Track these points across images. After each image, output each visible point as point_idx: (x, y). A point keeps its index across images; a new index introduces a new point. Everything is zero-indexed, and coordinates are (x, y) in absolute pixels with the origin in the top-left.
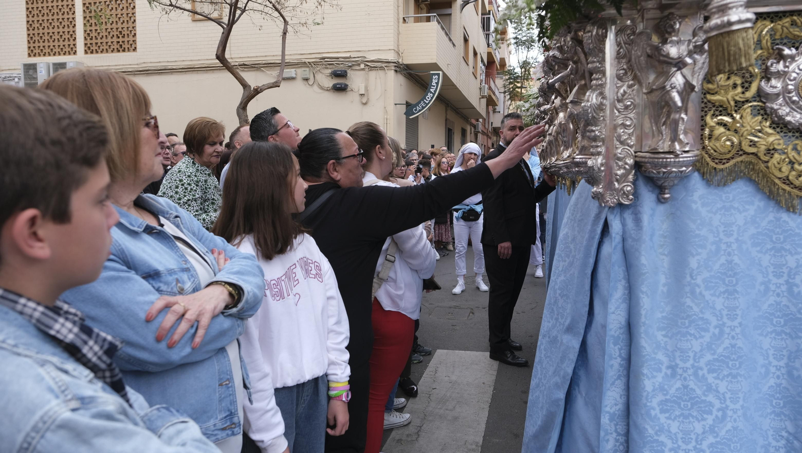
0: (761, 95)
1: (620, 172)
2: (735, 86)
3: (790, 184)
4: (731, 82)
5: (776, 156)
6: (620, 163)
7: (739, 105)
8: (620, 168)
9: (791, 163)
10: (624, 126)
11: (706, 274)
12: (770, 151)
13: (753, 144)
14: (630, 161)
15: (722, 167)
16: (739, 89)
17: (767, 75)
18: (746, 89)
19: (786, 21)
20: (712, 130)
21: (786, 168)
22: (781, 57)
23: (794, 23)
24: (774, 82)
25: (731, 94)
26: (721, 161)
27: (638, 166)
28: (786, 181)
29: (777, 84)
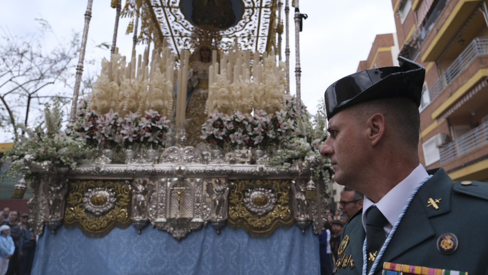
0: (82, 202)
1: (39, 224)
2: (75, 199)
3: (89, 229)
4: (74, 198)
5: (85, 220)
6: (39, 221)
7: (76, 205)
8: (39, 223)
9: (89, 222)
10: (42, 209)
11: (63, 257)
12: (83, 219)
13: (78, 216)
14: (42, 221)
15: (70, 223)
16: (76, 200)
17: (83, 196)
18: (78, 200)
19: (90, 182)
20: (67, 211)
21: (87, 224)
22: (87, 191)
23: (91, 183)
24: (85, 198)
25: (74, 201)
26: (70, 221)
27: (44, 223)
28: (87, 227)
29: (86, 200)
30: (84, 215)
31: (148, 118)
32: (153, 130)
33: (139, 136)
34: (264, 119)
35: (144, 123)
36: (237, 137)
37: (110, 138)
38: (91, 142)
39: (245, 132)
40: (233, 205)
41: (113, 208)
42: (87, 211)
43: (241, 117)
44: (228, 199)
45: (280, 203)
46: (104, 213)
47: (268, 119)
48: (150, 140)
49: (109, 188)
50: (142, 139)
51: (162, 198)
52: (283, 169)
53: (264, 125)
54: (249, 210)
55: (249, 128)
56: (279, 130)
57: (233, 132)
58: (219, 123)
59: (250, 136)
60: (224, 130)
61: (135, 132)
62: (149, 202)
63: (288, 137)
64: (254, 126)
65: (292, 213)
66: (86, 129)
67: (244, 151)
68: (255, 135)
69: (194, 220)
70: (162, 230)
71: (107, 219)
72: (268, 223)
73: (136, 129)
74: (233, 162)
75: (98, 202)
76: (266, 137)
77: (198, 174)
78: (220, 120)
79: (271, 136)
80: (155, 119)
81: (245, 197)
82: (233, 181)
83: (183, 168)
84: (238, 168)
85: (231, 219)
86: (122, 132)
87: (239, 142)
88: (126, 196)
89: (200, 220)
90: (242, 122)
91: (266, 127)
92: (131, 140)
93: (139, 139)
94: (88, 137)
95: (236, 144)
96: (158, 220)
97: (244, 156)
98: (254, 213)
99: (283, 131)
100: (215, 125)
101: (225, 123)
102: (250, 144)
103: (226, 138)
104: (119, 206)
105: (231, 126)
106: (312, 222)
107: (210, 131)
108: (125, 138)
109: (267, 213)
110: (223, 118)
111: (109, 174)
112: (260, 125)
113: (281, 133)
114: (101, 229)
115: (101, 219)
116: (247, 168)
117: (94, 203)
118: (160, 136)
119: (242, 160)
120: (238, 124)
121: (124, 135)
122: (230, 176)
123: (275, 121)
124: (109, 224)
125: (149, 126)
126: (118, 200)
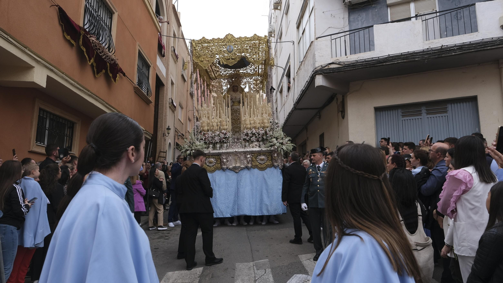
30: (207, 167)
31: (223, 133)
32: (225, 138)
33: (221, 140)
34: (262, 132)
35: (222, 136)
36: (253, 138)
37: (211, 141)
38: (205, 143)
39: (256, 137)
40: (253, 161)
41: (216, 164)
42: (207, 165)
43: (254, 131)
44: (252, 159)
45: (268, 160)
46: (213, 166)
47: (263, 132)
48: (225, 141)
49: (213, 158)
50: (222, 141)
51: (231, 160)
52: (269, 149)
53: (262, 134)
54: (259, 163)
55: (257, 135)
56: (267, 136)
57: (252, 137)
58: (247, 134)
59: (258, 138)
60: (249, 136)
61: (219, 139)
62: (227, 161)
63: (271, 138)
64: (259, 135)
65: (272, 163)
66: (204, 139)
67: (256, 143)
68: (259, 138)
69: (241, 167)
70: (231, 170)
71: (214, 168)
72: (264, 166)
73: (220, 138)
74: (253, 147)
75: (210, 163)
76: (263, 138)
77: (242, 152)
78: (247, 133)
79: (265, 138)
80: (225, 134)
81: (257, 158)
82: (253, 153)
83: (237, 150)
84: (254, 149)
85: (253, 166)
86: (215, 139)
87: (254, 140)
88: (219, 160)
89: (243, 166)
90: (255, 133)
91: (263, 135)
92: (218, 142)
93: (221, 141)
94: (204, 141)
95: (253, 141)
96: (230, 167)
97: (256, 145)
98: (260, 163)
99: (269, 136)
100: (245, 135)
101: (249, 134)
102: (258, 141)
103: (250, 139)
104: (217, 163)
105: (251, 135)
106: (279, 165)
107: (244, 137)
108: (216, 141)
109: (264, 163)
110: (248, 132)
111: (213, 153)
112: (261, 134)
113: (268, 137)
114: (213, 170)
115: (212, 168)
116: (257, 149)
117: (209, 162)
118: (228, 140)
119: (255, 146)
120: (254, 134)
121: (216, 140)
122: (252, 153)
123: (266, 132)
124: (215, 169)
125: (224, 137)
126: (217, 162)
